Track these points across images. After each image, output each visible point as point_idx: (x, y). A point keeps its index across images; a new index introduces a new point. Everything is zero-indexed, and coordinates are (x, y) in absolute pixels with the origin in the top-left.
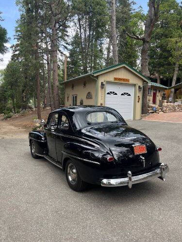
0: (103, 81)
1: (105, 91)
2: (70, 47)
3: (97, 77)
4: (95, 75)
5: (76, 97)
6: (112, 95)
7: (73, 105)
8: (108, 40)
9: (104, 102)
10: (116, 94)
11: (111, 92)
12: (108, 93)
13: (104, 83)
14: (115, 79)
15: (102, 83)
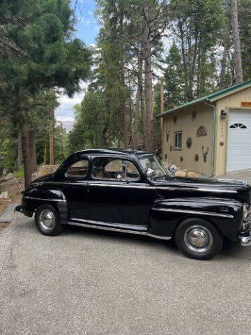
0: (224, 109)
1: (227, 123)
2: (165, 66)
3: (215, 103)
4: (212, 100)
5: (180, 135)
6: (238, 128)
7: (176, 146)
8: (222, 48)
9: (227, 139)
10: (244, 127)
11: (236, 125)
12: (232, 127)
13: (226, 112)
14: (243, 104)
15: (222, 111)
